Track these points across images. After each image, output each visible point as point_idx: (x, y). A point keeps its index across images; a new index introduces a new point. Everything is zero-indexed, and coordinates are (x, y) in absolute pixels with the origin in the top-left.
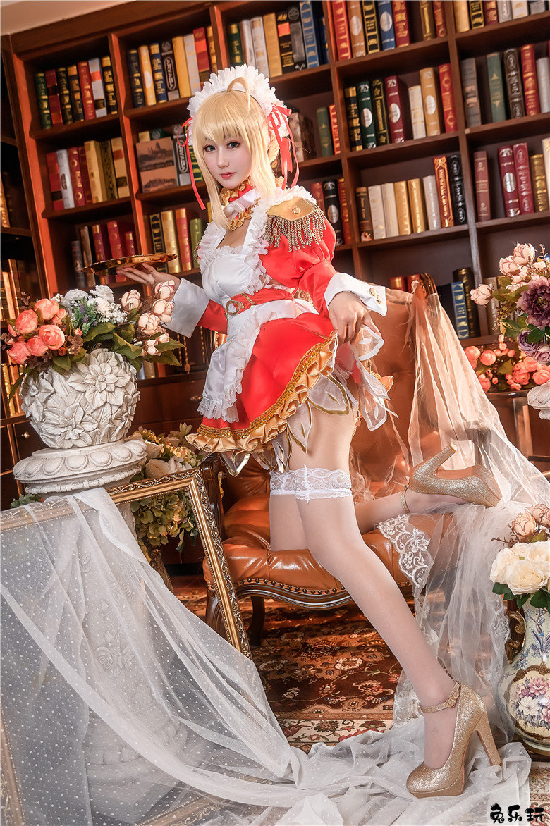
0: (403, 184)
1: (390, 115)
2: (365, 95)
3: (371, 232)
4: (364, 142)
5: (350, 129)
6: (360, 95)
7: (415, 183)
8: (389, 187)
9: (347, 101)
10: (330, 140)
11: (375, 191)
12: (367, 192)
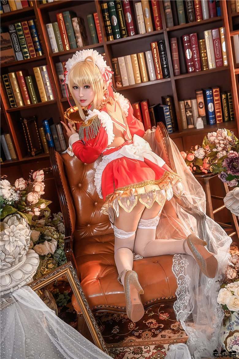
0: (135, 55)
1: (126, 19)
2: (113, 8)
3: (121, 82)
4: (114, 34)
5: (106, 26)
6: (109, 8)
7: (141, 55)
8: (128, 57)
9: (103, 11)
10: (95, 32)
11: (121, 59)
12: (118, 60)
